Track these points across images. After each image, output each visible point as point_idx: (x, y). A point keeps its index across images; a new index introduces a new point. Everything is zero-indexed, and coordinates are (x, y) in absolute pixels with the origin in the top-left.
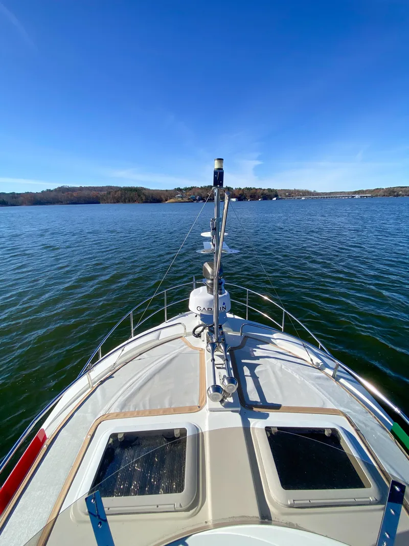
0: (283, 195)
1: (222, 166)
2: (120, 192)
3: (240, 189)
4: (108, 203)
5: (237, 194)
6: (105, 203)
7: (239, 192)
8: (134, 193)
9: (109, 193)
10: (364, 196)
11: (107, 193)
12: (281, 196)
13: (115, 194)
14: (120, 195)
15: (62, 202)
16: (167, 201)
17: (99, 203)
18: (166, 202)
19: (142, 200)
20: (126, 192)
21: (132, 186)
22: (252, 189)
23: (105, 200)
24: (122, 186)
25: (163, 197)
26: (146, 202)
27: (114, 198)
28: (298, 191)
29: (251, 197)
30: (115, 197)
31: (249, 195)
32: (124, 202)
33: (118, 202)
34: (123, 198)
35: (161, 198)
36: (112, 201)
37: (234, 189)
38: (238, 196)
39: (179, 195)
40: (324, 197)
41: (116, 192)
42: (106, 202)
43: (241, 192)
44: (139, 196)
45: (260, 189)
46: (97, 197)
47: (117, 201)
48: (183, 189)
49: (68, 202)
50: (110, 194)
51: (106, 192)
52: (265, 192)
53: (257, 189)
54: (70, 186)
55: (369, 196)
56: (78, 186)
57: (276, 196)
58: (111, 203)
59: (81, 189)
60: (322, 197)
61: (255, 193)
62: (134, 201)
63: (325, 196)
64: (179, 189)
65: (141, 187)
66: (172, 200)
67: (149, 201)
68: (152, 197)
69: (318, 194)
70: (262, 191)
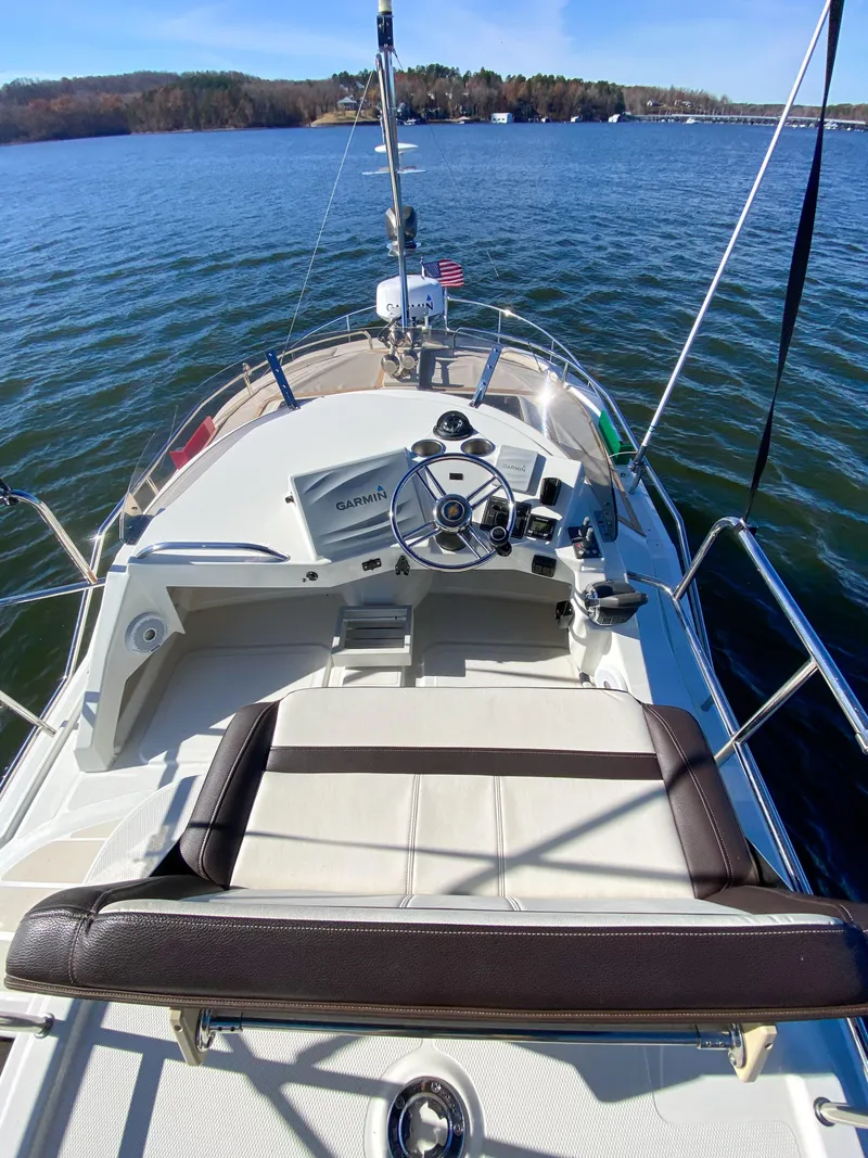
0: (639, 107)
1: (390, 7)
2: (178, 92)
3: (521, 79)
4: (151, 130)
5: (512, 99)
6: (144, 132)
7: (516, 89)
8: (218, 93)
9: (149, 97)
10: (847, 125)
11: (144, 96)
12: (631, 108)
13: (167, 100)
14: (180, 103)
15: (26, 134)
16: (313, 119)
17: (128, 133)
18: (314, 124)
19: (245, 118)
20: (196, 90)
21: (210, 69)
22: (554, 83)
23: (142, 122)
24: (180, 72)
25: (301, 104)
26: (256, 124)
27: (166, 112)
28: (681, 95)
29: (550, 108)
30: (169, 110)
31: (544, 101)
32: (197, 126)
33: (177, 126)
34: (191, 112)
35: (296, 109)
36: (162, 125)
37: (504, 79)
38: (515, 103)
39: (347, 100)
40: (745, 121)
41: (167, 91)
42: (145, 126)
43: (522, 91)
44: (235, 102)
45: (578, 82)
46: (117, 110)
47: (176, 122)
48: (357, 78)
49: (44, 133)
50: (152, 101)
51: (138, 95)
52: (592, 92)
53: (567, 83)
54: (35, 81)
55: (860, 127)
56: (57, 77)
57: (619, 108)
58: (160, 130)
59: (67, 86)
60: (739, 120)
61: (564, 93)
62: (223, 124)
63: (749, 117)
64: (345, 79)
65: (235, 73)
66: (329, 118)
67: (264, 121)
68: (272, 106)
69: (732, 109)
70: (581, 89)
